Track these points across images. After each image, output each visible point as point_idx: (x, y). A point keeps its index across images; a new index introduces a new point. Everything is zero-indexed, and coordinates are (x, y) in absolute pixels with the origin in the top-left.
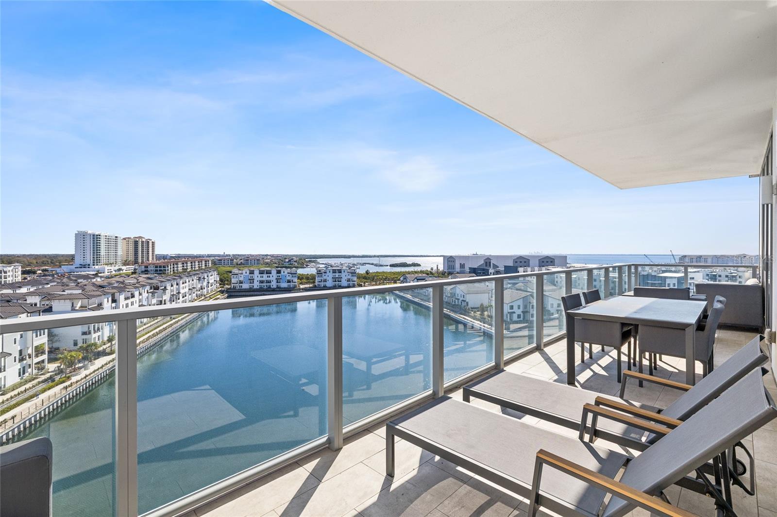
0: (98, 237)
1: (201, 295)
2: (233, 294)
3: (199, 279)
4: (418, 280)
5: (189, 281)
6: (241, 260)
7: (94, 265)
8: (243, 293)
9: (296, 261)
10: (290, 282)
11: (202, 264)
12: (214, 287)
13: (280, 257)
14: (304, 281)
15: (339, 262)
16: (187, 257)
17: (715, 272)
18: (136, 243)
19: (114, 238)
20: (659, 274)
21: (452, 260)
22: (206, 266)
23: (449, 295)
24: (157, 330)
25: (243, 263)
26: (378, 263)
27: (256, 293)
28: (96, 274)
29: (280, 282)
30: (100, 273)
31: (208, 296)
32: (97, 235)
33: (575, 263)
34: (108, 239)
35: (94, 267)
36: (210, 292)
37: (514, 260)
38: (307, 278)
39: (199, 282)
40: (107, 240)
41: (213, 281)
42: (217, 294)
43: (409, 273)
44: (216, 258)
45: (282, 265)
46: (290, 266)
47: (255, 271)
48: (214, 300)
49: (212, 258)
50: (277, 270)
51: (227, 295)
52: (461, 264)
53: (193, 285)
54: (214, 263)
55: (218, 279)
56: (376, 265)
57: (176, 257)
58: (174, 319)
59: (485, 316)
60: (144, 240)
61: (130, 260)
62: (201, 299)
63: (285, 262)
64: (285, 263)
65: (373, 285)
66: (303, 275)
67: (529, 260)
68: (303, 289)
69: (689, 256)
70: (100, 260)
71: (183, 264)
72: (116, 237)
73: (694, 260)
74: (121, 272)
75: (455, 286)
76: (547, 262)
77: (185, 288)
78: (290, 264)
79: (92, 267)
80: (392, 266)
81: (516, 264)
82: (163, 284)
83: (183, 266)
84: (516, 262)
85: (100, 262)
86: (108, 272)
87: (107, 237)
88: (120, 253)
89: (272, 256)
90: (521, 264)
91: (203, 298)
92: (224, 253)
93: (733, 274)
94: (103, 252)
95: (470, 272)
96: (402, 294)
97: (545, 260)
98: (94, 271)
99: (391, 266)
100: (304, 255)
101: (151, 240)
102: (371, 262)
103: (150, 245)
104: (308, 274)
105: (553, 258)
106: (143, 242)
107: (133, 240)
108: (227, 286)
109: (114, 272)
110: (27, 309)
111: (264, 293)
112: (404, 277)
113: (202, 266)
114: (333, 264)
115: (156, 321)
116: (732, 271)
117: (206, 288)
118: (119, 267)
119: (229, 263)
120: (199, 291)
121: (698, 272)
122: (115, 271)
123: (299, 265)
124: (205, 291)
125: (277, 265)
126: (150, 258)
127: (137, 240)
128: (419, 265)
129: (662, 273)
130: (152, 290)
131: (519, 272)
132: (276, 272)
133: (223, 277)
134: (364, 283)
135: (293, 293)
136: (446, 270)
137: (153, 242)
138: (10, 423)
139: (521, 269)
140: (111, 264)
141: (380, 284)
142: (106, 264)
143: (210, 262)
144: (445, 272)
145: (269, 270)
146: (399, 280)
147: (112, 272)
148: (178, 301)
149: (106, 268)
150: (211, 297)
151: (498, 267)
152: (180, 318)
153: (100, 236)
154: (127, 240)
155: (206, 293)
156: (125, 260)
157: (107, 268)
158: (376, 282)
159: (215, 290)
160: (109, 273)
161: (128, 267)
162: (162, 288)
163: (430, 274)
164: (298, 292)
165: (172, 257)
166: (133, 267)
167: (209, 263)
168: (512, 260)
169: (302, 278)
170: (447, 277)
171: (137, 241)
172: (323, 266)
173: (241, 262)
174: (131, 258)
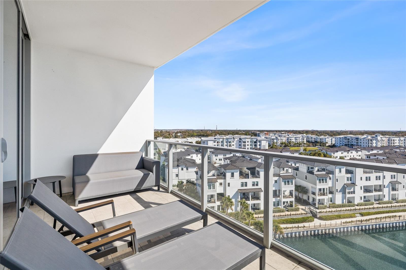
110: (396, 162)
138: (397, 218)
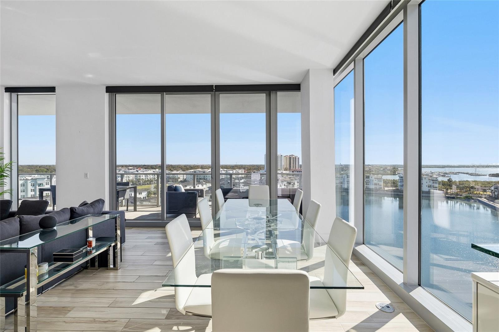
9: (389, 170)
10: (376, 185)
13: (378, 166)
14: (389, 184)
18: (290, 158)
26: (474, 172)
29: (369, 185)
50: (366, 176)
56: (471, 174)
60: (294, 157)
64: (380, 171)
68: (386, 191)
72: (281, 155)
78: (384, 172)
80: (491, 175)
82: (293, 181)
88: (283, 164)
102: (466, 172)
103: (297, 160)
104: (393, 180)
106: (293, 158)
112: (495, 186)
118: (283, 172)
123: (392, 173)
126: (297, 167)
137: (298, 158)
140: (279, 170)
146: (490, 189)
154: (286, 157)
156: (285, 168)
161: (286, 171)
166: (289, 171)
169: (389, 182)
174: (288, 167)
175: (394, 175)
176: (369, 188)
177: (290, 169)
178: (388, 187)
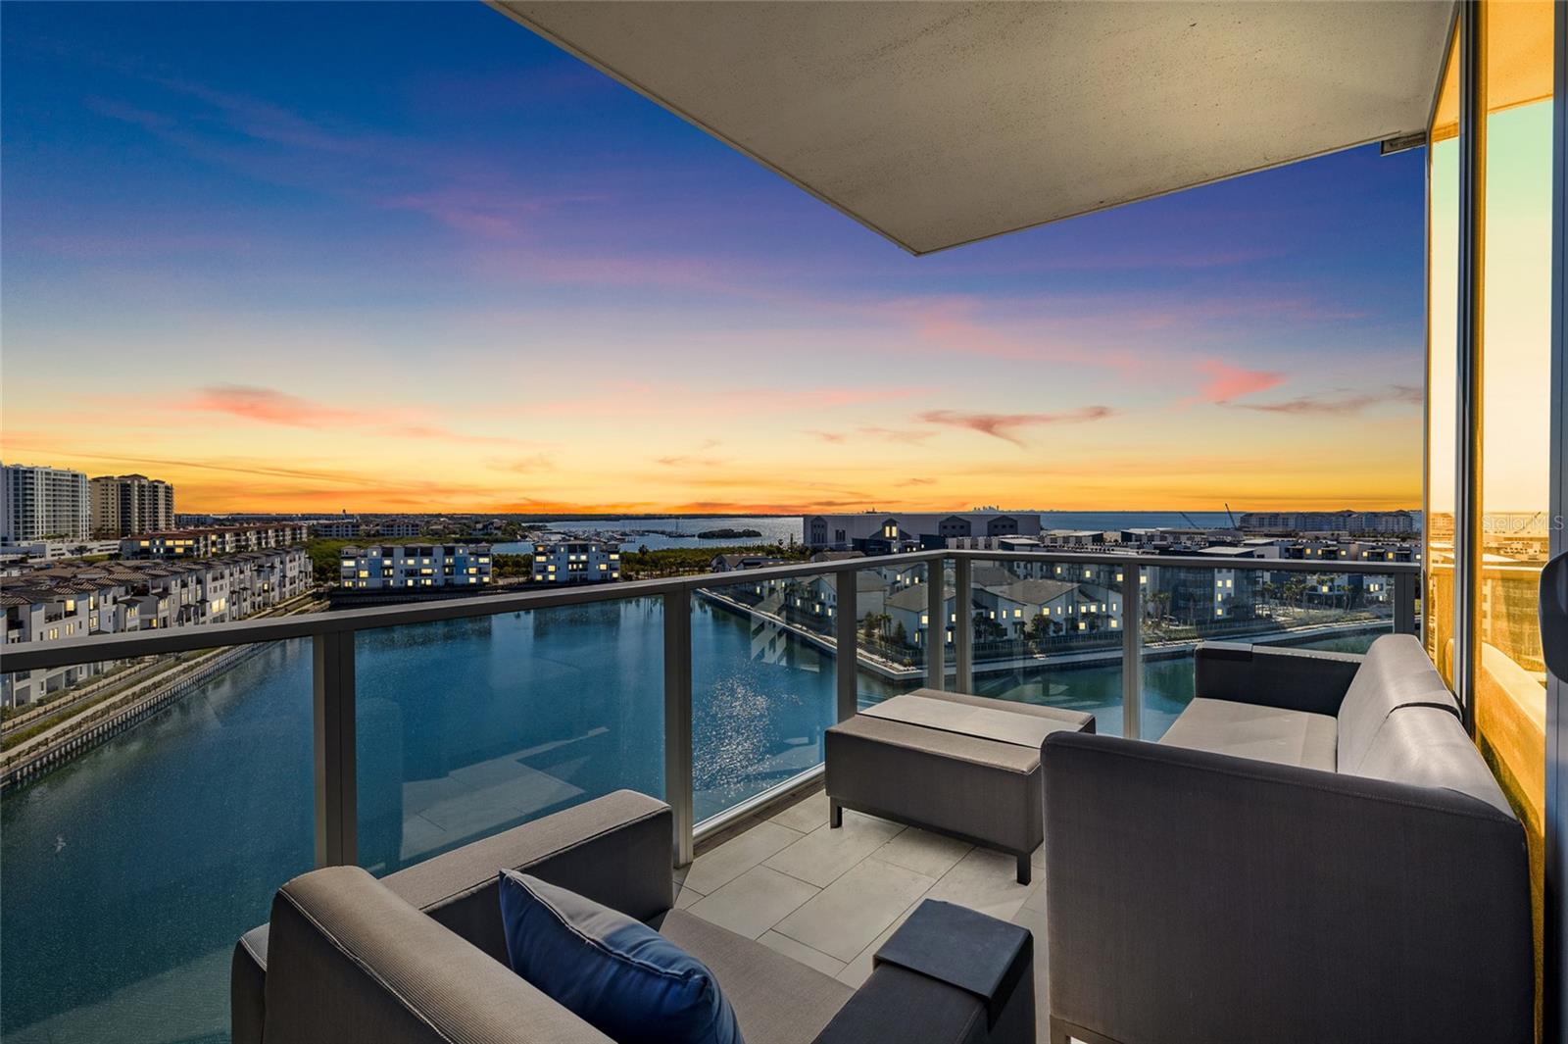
0: (28, 475)
1: (264, 604)
2: (345, 600)
3: (260, 570)
4: (747, 565)
5: (231, 575)
6: (377, 525)
7: (17, 539)
8: (367, 599)
9: (499, 528)
11: (284, 536)
12: (300, 586)
13: (466, 518)
14: (508, 569)
15: (592, 529)
16: (252, 519)
17: (1300, 544)
18: (125, 487)
19: (70, 478)
20: (1201, 548)
21: (821, 523)
22: (294, 539)
23: (806, 596)
24: (136, 689)
25: (381, 532)
27: (396, 598)
28: (23, 560)
30: (32, 558)
31: (282, 605)
32: (25, 472)
33: (1054, 529)
34: (54, 480)
35: (16, 543)
36: (287, 597)
37: (940, 523)
38: (517, 564)
39: (259, 576)
40: (52, 482)
41: (295, 573)
42: (303, 602)
43: (732, 551)
44: (321, 522)
45: (468, 537)
46: (486, 537)
47: (395, 550)
48: (296, 614)
49: (311, 522)
50: (445, 548)
51: (329, 602)
52: (837, 531)
53: (241, 581)
54: (314, 531)
55: (310, 569)
56: (670, 535)
57: (227, 519)
58: (186, 660)
59: (876, 638)
60: (144, 482)
61: (110, 527)
62: (264, 613)
63: (475, 530)
64: (474, 533)
65: (657, 577)
66: (507, 556)
67: (969, 523)
68: (502, 587)
69: (1257, 514)
70: (33, 527)
71: (237, 535)
72: (76, 476)
73: (1266, 522)
74: (85, 555)
75: (817, 577)
76: (1004, 527)
77: (221, 589)
78: (487, 534)
79: (11, 545)
80: (703, 536)
81: (946, 532)
82: (161, 582)
83: (238, 541)
84: (945, 527)
85: (33, 533)
86: (53, 555)
87: (52, 477)
88: (84, 511)
89: (451, 517)
90: (954, 531)
91: (269, 610)
92: (344, 511)
93: (1331, 548)
94: (40, 510)
95: (854, 549)
96: (714, 595)
97: (1001, 523)
98: (18, 553)
99: (700, 536)
100: (520, 515)
101: (163, 483)
103: (161, 494)
104: (518, 556)
105: (1015, 518)
106: (143, 486)
107: (119, 483)
108: (332, 584)
109: (68, 556)
111: (416, 596)
112: (719, 559)
113: (284, 540)
114: (581, 533)
115: (137, 667)
116: (1329, 542)
117: (277, 589)
118: (83, 544)
119: (350, 533)
120: (259, 595)
121: (1271, 544)
122: (72, 553)
123: (507, 537)
124: (276, 594)
125: (458, 536)
126: (162, 524)
127: (129, 482)
128: (757, 534)
129: (1210, 546)
130: (129, 597)
131: (947, 548)
132: (442, 551)
133: (326, 563)
134: (637, 573)
135: (481, 595)
136: (809, 545)
137: (167, 488)
139: (952, 541)
140: (61, 536)
141: (670, 575)
142: (48, 538)
143: (304, 531)
144: (807, 549)
145: (426, 548)
146: (710, 566)
147: (63, 554)
148: (202, 619)
149: (47, 545)
150: (289, 608)
151: (909, 537)
152: (200, 659)
153: (32, 472)
154: (103, 482)
155: (277, 600)
156: (99, 526)
157: (50, 545)
158: (662, 570)
159: (301, 593)
160: (56, 558)
161: (104, 542)
162: (154, 592)
163: (775, 553)
164: (492, 594)
165: (219, 520)
166: (118, 542)
167: (301, 534)
168: (938, 524)
169: (506, 564)
170: (807, 559)
171: (129, 485)
172: (559, 537)
173: (378, 531)
174: (114, 522)
175: (512, 541)
176: (453, 584)
177: (125, 530)
178: (506, 577)
